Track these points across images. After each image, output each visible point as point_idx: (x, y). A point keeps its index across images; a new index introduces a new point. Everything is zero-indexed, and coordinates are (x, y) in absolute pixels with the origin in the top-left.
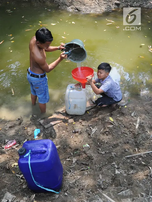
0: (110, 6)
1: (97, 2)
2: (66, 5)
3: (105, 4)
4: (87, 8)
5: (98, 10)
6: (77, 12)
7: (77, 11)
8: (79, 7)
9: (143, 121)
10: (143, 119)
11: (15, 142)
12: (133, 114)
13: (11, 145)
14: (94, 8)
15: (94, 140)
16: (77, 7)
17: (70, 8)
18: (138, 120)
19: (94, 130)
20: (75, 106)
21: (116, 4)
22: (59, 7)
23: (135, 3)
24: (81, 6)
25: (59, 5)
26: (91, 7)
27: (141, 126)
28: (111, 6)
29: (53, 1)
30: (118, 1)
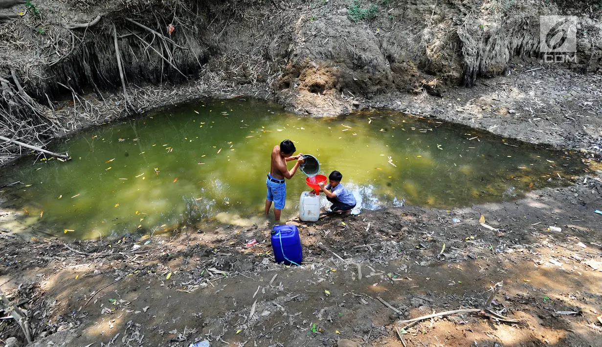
0: (347, 108)
1: (331, 103)
2: (293, 106)
3: (341, 105)
4: (319, 110)
5: (332, 113)
6: (306, 115)
7: (306, 113)
8: (309, 109)
9: (373, 225)
10: (373, 224)
11: (255, 241)
12: (364, 220)
13: (252, 243)
14: (328, 111)
15: (327, 240)
16: (307, 109)
17: (298, 111)
18: (369, 225)
19: (327, 233)
20: (309, 212)
21: (355, 105)
22: (285, 109)
23: (378, 103)
24: (312, 107)
25: (285, 107)
26: (324, 109)
27: (371, 229)
28: (349, 107)
29: (277, 101)
30: (357, 100)
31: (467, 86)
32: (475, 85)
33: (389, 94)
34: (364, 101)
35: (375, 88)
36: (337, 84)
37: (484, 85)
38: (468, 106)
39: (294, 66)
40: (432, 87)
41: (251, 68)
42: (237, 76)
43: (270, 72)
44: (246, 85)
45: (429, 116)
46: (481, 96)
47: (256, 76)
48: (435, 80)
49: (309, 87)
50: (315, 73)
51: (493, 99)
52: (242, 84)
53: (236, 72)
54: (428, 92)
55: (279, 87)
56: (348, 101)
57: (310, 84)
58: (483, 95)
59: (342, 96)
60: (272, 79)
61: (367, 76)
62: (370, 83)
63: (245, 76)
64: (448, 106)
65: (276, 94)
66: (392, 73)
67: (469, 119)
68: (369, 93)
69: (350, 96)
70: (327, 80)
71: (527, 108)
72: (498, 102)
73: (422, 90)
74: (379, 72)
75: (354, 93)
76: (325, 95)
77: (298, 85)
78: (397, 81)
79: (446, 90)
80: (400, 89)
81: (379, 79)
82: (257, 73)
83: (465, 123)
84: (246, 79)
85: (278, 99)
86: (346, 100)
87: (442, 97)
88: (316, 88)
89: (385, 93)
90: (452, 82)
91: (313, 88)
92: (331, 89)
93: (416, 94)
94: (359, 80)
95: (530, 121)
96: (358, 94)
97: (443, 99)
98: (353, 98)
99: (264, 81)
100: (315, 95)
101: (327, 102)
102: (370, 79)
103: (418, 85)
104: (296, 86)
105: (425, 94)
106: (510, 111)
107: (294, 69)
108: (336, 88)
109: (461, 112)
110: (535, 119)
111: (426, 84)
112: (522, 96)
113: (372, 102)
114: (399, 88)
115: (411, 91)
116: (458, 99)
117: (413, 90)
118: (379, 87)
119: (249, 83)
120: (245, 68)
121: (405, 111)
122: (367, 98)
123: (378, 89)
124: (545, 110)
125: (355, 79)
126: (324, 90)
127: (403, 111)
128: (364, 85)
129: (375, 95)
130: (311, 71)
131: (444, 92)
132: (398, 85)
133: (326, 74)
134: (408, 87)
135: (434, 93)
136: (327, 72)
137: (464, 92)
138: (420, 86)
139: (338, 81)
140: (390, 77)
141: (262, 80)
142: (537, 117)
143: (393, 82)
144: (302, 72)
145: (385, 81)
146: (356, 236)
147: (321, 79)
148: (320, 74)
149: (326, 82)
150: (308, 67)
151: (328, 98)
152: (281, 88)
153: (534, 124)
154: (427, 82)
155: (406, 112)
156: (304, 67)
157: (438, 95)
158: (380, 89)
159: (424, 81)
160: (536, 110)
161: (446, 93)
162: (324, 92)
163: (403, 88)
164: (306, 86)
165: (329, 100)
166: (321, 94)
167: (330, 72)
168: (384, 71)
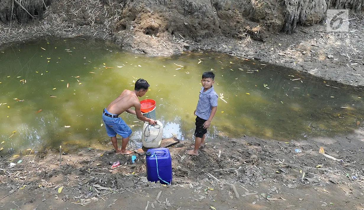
0: (179, 49)
1: (164, 44)
2: (130, 46)
3: (173, 46)
4: (154, 50)
5: (166, 53)
6: (143, 54)
7: (143, 53)
8: (146, 49)
9: (223, 153)
10: (224, 151)
11: (119, 163)
12: (215, 147)
13: (117, 165)
14: (162, 51)
16: (143, 49)
17: (135, 50)
18: (220, 152)
19: (183, 158)
21: (185, 47)
22: (123, 48)
23: (206, 46)
24: (148, 47)
25: (123, 46)
26: (159, 49)
27: (222, 155)
28: (180, 48)
29: (115, 41)
30: (187, 43)
31: (287, 34)
32: (295, 32)
33: (216, 38)
34: (193, 44)
35: (203, 32)
36: (169, 27)
37: (303, 32)
38: (288, 51)
39: (130, 11)
40: (256, 33)
41: (90, 11)
42: (77, 18)
43: (107, 15)
44: (85, 25)
45: (253, 59)
46: (301, 42)
47: (94, 18)
48: (259, 26)
49: (144, 29)
50: (150, 17)
51: (312, 45)
52: (81, 25)
53: (76, 14)
54: (252, 38)
55: (117, 29)
56: (180, 43)
57: (146, 27)
58: (302, 41)
59: (174, 38)
60: (109, 21)
61: (197, 21)
62: (199, 27)
63: (84, 18)
64: (270, 50)
65: (114, 35)
66: (219, 19)
67: (291, 62)
68: (198, 36)
69: (181, 38)
70: (161, 23)
71: (344, 54)
72: (317, 48)
73: (246, 35)
74: (208, 17)
75: (184, 36)
76: (158, 37)
77: (134, 27)
78: (223, 26)
79: (268, 36)
80: (226, 34)
81: (207, 24)
82: (95, 15)
83: (287, 65)
84: (85, 21)
85: (115, 39)
86: (178, 42)
87: (264, 42)
88: (150, 31)
89: (211, 36)
90: (274, 29)
91: (147, 31)
92: (164, 32)
93: (241, 38)
94: (189, 25)
95: (348, 66)
96: (188, 37)
97: (265, 44)
98: (183, 40)
99: (102, 23)
100: (150, 37)
101: (160, 43)
102: (199, 24)
103: (242, 31)
104: (132, 28)
105: (249, 39)
106: (328, 56)
107: (130, 13)
108: (169, 31)
109: (283, 56)
110: (352, 64)
111: (250, 29)
112: (339, 43)
113: (200, 44)
114: (224, 33)
115: (236, 36)
116: (280, 44)
117: (237, 35)
118: (207, 31)
119: (88, 24)
120: (84, 11)
121: (231, 53)
122: (196, 41)
123: (206, 34)
124: (361, 56)
125: (186, 24)
126: (158, 32)
127: (229, 54)
128: (194, 29)
129: (203, 38)
130: (146, 15)
131: (267, 37)
132: (225, 30)
133: (160, 18)
134: (233, 32)
135: (257, 38)
136: (161, 16)
137: (285, 38)
138: (244, 32)
139: (170, 25)
140: (217, 22)
141: (99, 22)
142: (354, 62)
143: (220, 27)
144: (138, 16)
145: (213, 26)
146: (211, 161)
147: (155, 23)
148: (154, 18)
149: (160, 25)
150: (143, 11)
151: (161, 40)
152: (118, 29)
153: (352, 69)
154: (251, 28)
155: (233, 55)
156: (140, 12)
157: (261, 40)
158: (208, 33)
159: (248, 28)
160: (353, 56)
161: (268, 39)
162: (158, 34)
163: (228, 33)
164: (141, 29)
165: (162, 41)
166: (156, 36)
167: (164, 16)
168: (212, 17)
